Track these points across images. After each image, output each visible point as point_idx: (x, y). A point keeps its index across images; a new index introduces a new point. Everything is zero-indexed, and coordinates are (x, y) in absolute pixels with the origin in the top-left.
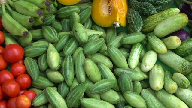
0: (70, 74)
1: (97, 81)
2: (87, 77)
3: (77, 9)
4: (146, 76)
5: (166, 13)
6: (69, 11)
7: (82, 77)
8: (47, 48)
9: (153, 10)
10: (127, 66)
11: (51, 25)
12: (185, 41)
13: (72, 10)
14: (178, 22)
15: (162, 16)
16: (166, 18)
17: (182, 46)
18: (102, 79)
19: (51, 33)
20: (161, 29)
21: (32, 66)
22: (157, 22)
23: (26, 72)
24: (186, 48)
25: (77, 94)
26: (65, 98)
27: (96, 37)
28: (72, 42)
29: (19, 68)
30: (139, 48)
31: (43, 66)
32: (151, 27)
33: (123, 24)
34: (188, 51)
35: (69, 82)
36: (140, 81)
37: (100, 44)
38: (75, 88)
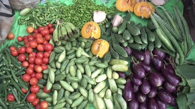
0: (63, 67)
1: (72, 76)
2: (69, 72)
3: (86, 41)
4: (96, 84)
5: (121, 61)
6: (82, 40)
7: (67, 72)
8: (63, 51)
9: (117, 57)
10: (90, 75)
11: (71, 42)
12: (121, 78)
13: (83, 40)
14: (122, 68)
15: (119, 62)
16: (120, 63)
17: (118, 80)
18: (75, 76)
19: (68, 46)
20: (115, 67)
21: (52, 56)
22: (116, 63)
23: (49, 58)
24: (119, 81)
25: (59, 78)
26: (56, 76)
27: (85, 57)
28: (74, 54)
29: (47, 54)
30: (100, 71)
31: (56, 58)
32: (112, 64)
33: (101, 56)
34: (119, 83)
35: (61, 71)
36: (91, 85)
37: (83, 61)
38: (62, 74)
